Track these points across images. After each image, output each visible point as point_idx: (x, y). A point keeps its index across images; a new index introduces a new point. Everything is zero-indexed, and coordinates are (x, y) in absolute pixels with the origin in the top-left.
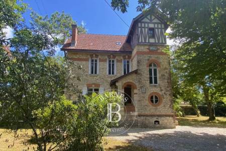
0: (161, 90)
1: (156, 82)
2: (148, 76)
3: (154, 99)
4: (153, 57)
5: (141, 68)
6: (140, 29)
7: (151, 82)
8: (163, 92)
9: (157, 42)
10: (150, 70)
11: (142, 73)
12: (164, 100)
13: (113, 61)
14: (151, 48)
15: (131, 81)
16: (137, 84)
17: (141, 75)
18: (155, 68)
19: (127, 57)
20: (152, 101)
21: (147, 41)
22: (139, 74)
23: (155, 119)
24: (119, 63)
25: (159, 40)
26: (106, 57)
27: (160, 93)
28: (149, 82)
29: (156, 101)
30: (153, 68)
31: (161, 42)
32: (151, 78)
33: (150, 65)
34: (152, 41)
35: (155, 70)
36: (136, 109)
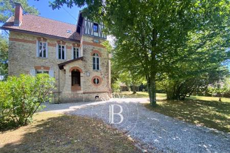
0: (102, 74)
1: (98, 68)
2: (92, 63)
3: (96, 81)
4: (97, 48)
5: (86, 55)
6: (86, 22)
7: (94, 68)
8: (103, 76)
9: (100, 36)
10: (94, 59)
11: (87, 60)
12: (103, 82)
13: (63, 47)
14: (95, 41)
15: (78, 66)
16: (82, 69)
17: (86, 62)
18: (98, 57)
19: (76, 45)
20: (95, 82)
21: (92, 34)
22: (84, 61)
23: (96, 95)
24: (68, 50)
25: (101, 35)
26: (56, 42)
27: (101, 77)
28: (92, 68)
29: (98, 82)
30: (96, 57)
31: (103, 37)
32: (94, 65)
33: (94, 55)
34: (96, 34)
35: (98, 59)
36: (82, 89)
